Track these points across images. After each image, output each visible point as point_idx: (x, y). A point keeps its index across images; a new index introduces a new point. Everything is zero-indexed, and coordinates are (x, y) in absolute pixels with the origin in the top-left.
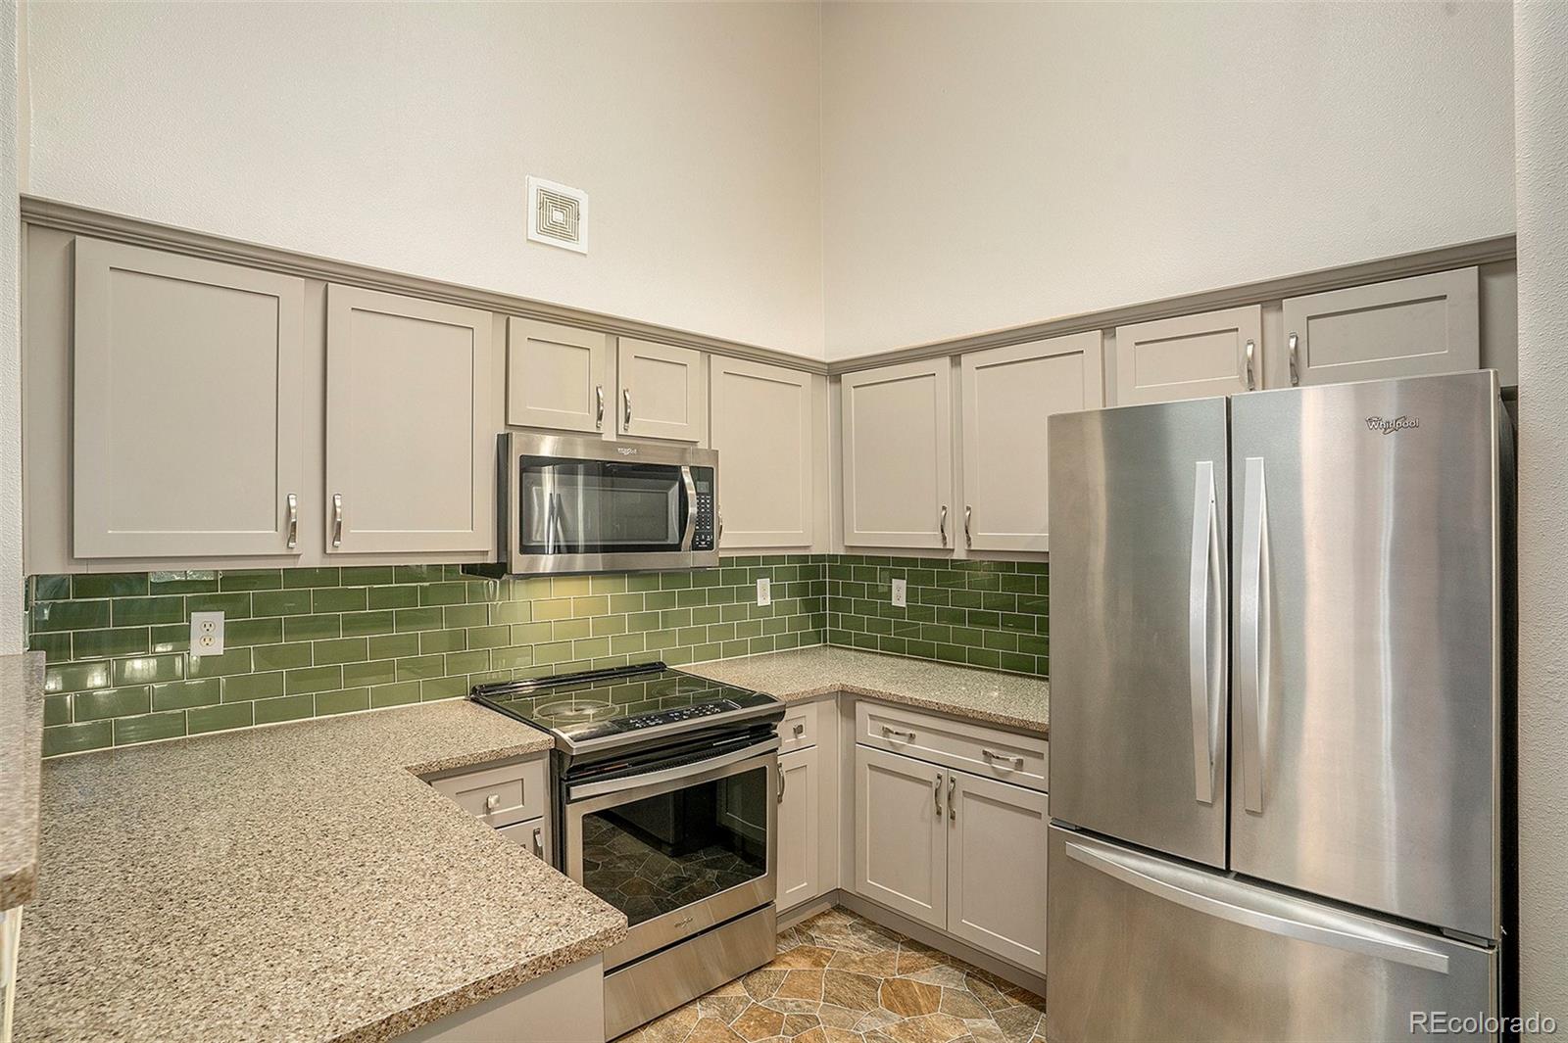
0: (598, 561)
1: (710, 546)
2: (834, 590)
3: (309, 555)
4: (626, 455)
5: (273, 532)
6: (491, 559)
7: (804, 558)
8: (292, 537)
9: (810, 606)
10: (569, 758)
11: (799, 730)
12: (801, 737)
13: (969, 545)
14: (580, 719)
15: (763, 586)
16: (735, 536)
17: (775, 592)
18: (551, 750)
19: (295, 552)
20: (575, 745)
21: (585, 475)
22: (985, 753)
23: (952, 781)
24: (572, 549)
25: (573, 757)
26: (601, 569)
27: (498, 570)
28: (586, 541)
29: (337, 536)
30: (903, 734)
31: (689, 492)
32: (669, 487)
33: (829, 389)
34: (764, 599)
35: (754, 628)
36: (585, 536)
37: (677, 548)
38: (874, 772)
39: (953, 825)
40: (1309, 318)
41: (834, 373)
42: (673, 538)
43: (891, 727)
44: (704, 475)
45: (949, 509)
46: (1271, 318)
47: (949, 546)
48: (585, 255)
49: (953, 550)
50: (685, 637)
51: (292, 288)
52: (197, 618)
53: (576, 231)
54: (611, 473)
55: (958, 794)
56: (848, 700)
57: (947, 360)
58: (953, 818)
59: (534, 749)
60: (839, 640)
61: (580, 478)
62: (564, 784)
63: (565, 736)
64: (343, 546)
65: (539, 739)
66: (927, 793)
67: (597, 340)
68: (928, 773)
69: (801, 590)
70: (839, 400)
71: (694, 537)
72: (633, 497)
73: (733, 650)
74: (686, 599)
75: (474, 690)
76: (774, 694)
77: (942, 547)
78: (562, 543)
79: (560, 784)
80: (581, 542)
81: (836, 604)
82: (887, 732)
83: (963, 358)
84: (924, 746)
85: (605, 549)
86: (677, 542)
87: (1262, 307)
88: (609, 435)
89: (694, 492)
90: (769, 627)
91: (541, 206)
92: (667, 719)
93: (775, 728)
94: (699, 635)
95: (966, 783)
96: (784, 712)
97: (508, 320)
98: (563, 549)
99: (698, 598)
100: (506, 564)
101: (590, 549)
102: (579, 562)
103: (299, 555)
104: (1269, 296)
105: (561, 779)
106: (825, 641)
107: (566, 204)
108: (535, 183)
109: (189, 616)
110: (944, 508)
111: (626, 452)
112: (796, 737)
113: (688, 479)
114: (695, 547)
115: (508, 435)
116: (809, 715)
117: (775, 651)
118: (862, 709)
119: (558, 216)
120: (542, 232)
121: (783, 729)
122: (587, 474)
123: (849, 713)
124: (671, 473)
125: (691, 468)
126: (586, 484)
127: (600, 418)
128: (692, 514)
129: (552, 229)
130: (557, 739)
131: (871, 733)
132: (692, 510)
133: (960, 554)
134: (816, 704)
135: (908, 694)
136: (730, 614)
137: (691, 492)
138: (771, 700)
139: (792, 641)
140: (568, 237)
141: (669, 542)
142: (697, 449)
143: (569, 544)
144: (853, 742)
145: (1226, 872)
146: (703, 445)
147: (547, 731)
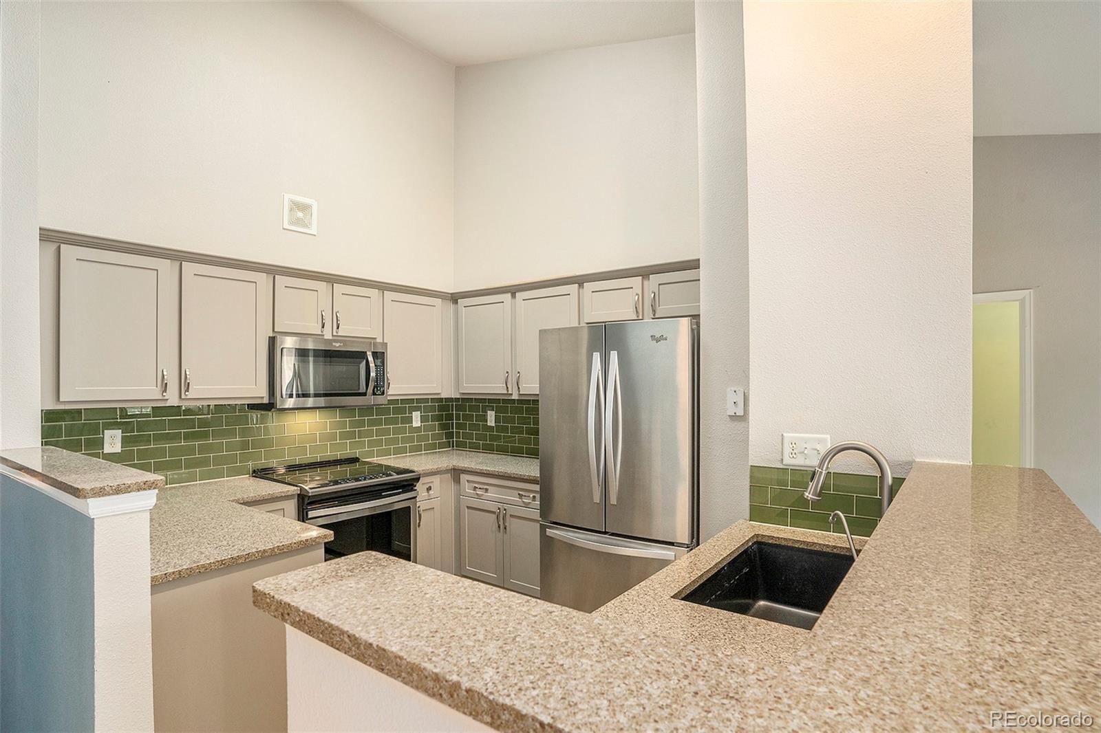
0: (322, 401)
1: (383, 393)
2: (458, 418)
3: (172, 400)
4: (337, 346)
5: (155, 388)
6: (266, 401)
7: (441, 400)
8: (165, 391)
9: (444, 427)
10: (307, 498)
11: (429, 489)
12: (431, 492)
13: (519, 391)
14: (312, 480)
15: (416, 416)
16: (398, 387)
17: (423, 419)
18: (298, 495)
19: (166, 398)
20: (310, 491)
21: (314, 357)
22: (519, 494)
23: (505, 510)
24: (305, 395)
25: (309, 497)
26: (323, 406)
27: (269, 407)
28: (314, 391)
29: (187, 390)
30: (483, 489)
31: (371, 365)
32: (360, 363)
33: (452, 306)
34: (417, 422)
35: (411, 439)
36: (314, 388)
37: (364, 394)
38: (470, 510)
39: (506, 533)
40: (659, 285)
41: (454, 298)
42: (362, 389)
43: (476, 486)
44: (380, 356)
45: (510, 372)
46: (646, 283)
47: (510, 392)
48: (315, 235)
49: (512, 394)
50: (371, 444)
51: (164, 265)
52: (108, 433)
53: (310, 224)
54: (329, 355)
55: (508, 516)
56: (456, 473)
57: (509, 295)
58: (505, 528)
59: (289, 493)
60: (460, 445)
61: (311, 359)
62: (305, 511)
63: (306, 488)
64: (190, 395)
65: (293, 490)
66: (494, 516)
67: (322, 286)
68: (493, 507)
69: (439, 418)
70: (456, 313)
71: (374, 389)
72: (341, 368)
73: (398, 451)
74: (372, 423)
75: (254, 472)
76: (416, 469)
77: (506, 392)
78: (300, 392)
79: (303, 512)
80: (312, 392)
81: (459, 426)
82: (475, 488)
83: (517, 294)
84: (493, 494)
85: (326, 395)
86: (365, 391)
87: (643, 278)
88: (328, 336)
89: (374, 365)
90: (420, 439)
91: (291, 210)
92: (357, 480)
93: (415, 486)
94: (379, 443)
95: (512, 510)
96: (419, 478)
97: (274, 277)
98: (301, 396)
99: (378, 422)
100: (273, 404)
101: (316, 395)
102: (310, 402)
103: (167, 399)
104: (645, 273)
105: (303, 509)
106: (453, 447)
107: (305, 208)
108: (287, 197)
109: (103, 432)
110: (507, 372)
111: (338, 345)
112: (428, 492)
113: (370, 358)
114: (374, 394)
115: (274, 337)
116: (436, 481)
117: (423, 452)
118: (464, 477)
119: (300, 214)
120: (291, 223)
121: (420, 487)
122: (315, 356)
123: (457, 480)
124: (361, 355)
125: (373, 353)
126: (314, 361)
127: (323, 327)
128: (373, 377)
129: (298, 222)
130: (302, 489)
131: (468, 489)
132: (373, 374)
133: (515, 397)
134: (439, 475)
135: (485, 468)
136: (396, 431)
137: (372, 365)
138: (412, 472)
139: (433, 447)
140: (306, 226)
141: (360, 391)
142: (377, 343)
143: (304, 393)
144: (459, 495)
145: (605, 533)
146: (379, 340)
147: (297, 486)
